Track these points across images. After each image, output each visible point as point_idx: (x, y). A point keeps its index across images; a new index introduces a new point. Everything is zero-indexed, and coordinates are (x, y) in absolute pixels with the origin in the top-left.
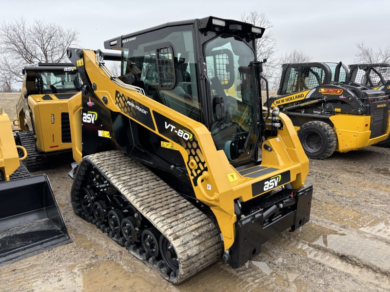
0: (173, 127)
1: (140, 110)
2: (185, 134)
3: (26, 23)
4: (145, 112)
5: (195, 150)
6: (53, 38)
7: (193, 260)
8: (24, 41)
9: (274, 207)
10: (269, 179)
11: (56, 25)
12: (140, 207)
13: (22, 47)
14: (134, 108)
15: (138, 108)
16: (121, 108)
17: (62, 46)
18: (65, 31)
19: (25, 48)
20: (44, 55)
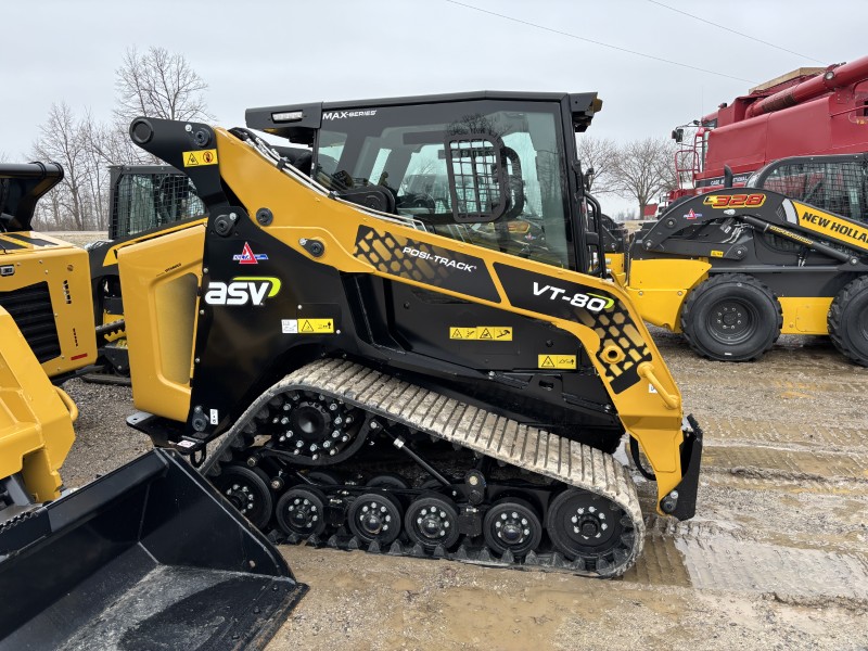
0: (557, 291)
1: (453, 263)
2: (593, 300)
4: (468, 268)
5: (620, 327)
12: (511, 455)
14: (428, 261)
15: (444, 261)
16: (376, 265)
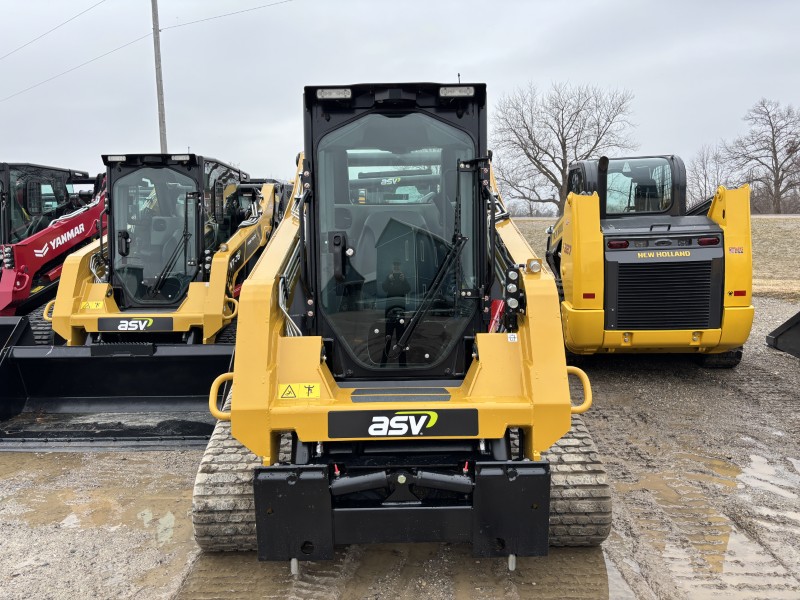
3: (538, 91)
6: (583, 112)
7: (217, 517)
8: (530, 125)
9: (382, 475)
10: (390, 414)
11: (590, 87)
13: (526, 137)
17: (596, 127)
18: (606, 97)
19: (530, 137)
20: (560, 148)
